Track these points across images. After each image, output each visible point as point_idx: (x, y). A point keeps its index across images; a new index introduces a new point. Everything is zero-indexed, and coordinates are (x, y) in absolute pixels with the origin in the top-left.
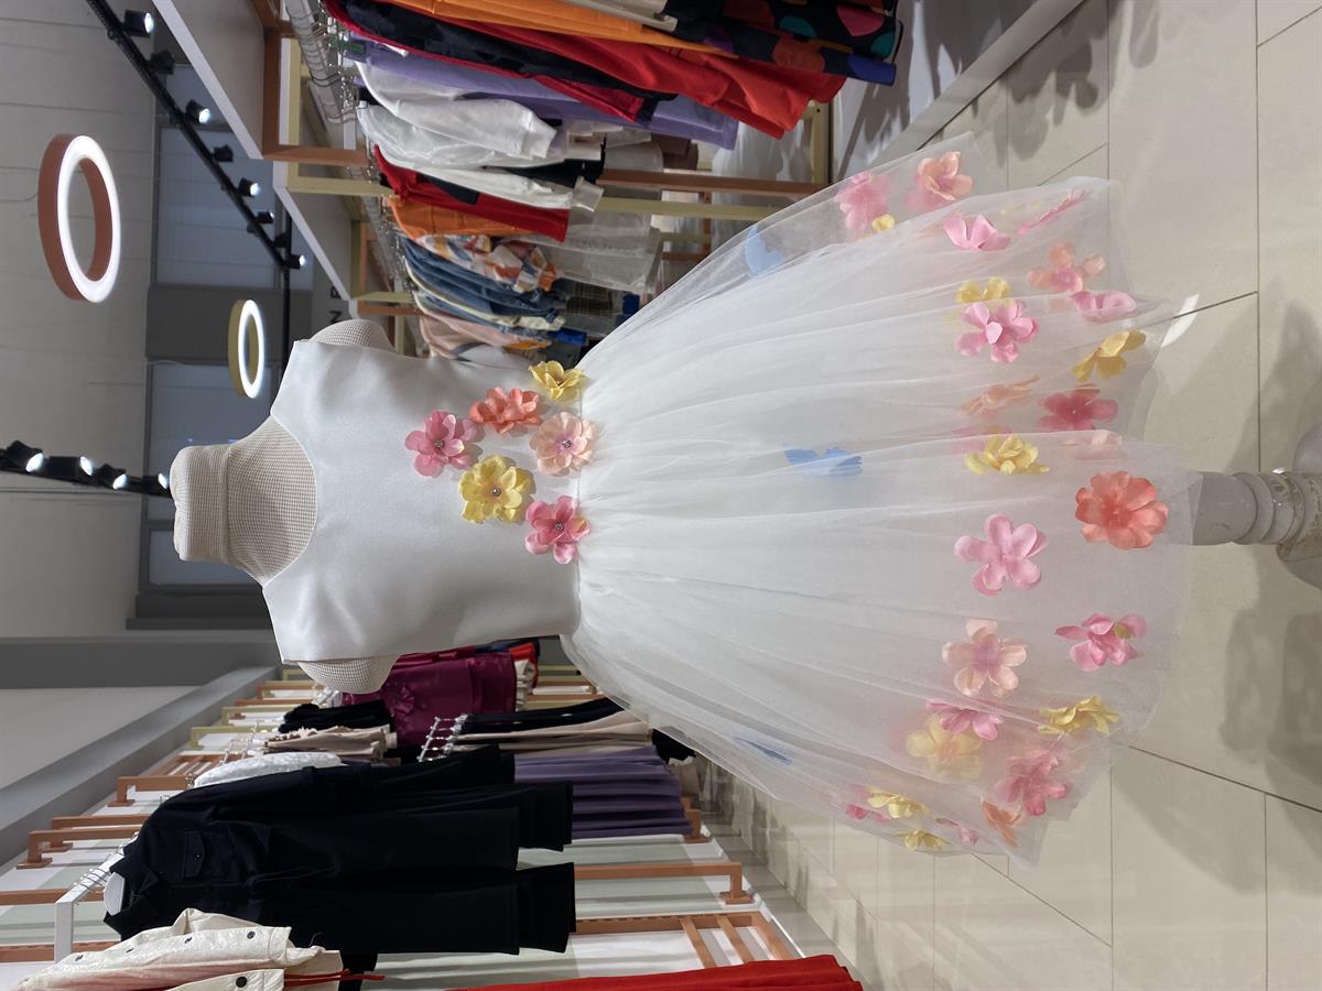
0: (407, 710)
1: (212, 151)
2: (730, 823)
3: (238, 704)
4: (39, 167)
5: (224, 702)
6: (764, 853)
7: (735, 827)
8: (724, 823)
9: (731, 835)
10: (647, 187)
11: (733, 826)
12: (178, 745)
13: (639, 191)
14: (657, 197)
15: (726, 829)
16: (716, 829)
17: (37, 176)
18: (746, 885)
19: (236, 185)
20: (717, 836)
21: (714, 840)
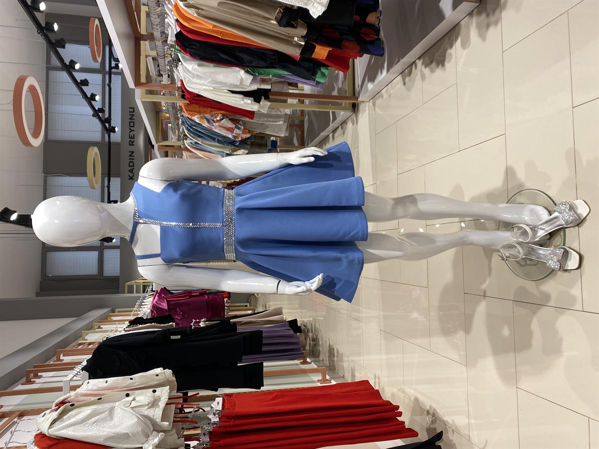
0: (179, 318)
1: (79, 81)
2: (318, 357)
3: (99, 322)
4: (13, 90)
5: (93, 321)
6: (334, 366)
7: (321, 358)
8: (316, 357)
9: (319, 361)
10: (284, 98)
11: (320, 358)
12: (76, 339)
13: (280, 99)
14: (286, 101)
15: (317, 359)
16: (313, 359)
17: (12, 93)
18: (328, 377)
19: (89, 96)
20: (313, 361)
21: (313, 363)
